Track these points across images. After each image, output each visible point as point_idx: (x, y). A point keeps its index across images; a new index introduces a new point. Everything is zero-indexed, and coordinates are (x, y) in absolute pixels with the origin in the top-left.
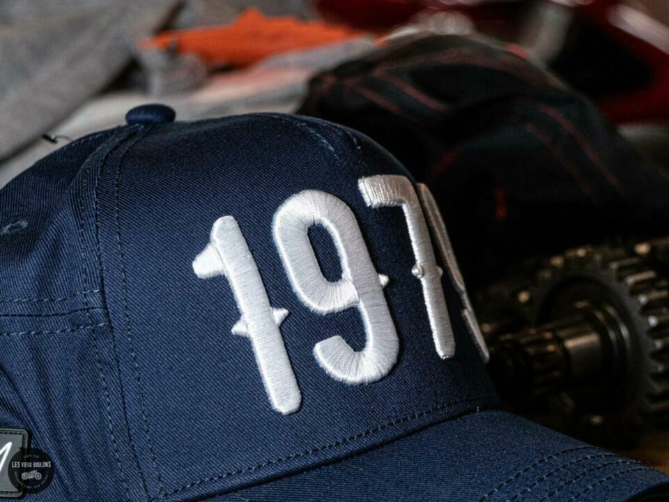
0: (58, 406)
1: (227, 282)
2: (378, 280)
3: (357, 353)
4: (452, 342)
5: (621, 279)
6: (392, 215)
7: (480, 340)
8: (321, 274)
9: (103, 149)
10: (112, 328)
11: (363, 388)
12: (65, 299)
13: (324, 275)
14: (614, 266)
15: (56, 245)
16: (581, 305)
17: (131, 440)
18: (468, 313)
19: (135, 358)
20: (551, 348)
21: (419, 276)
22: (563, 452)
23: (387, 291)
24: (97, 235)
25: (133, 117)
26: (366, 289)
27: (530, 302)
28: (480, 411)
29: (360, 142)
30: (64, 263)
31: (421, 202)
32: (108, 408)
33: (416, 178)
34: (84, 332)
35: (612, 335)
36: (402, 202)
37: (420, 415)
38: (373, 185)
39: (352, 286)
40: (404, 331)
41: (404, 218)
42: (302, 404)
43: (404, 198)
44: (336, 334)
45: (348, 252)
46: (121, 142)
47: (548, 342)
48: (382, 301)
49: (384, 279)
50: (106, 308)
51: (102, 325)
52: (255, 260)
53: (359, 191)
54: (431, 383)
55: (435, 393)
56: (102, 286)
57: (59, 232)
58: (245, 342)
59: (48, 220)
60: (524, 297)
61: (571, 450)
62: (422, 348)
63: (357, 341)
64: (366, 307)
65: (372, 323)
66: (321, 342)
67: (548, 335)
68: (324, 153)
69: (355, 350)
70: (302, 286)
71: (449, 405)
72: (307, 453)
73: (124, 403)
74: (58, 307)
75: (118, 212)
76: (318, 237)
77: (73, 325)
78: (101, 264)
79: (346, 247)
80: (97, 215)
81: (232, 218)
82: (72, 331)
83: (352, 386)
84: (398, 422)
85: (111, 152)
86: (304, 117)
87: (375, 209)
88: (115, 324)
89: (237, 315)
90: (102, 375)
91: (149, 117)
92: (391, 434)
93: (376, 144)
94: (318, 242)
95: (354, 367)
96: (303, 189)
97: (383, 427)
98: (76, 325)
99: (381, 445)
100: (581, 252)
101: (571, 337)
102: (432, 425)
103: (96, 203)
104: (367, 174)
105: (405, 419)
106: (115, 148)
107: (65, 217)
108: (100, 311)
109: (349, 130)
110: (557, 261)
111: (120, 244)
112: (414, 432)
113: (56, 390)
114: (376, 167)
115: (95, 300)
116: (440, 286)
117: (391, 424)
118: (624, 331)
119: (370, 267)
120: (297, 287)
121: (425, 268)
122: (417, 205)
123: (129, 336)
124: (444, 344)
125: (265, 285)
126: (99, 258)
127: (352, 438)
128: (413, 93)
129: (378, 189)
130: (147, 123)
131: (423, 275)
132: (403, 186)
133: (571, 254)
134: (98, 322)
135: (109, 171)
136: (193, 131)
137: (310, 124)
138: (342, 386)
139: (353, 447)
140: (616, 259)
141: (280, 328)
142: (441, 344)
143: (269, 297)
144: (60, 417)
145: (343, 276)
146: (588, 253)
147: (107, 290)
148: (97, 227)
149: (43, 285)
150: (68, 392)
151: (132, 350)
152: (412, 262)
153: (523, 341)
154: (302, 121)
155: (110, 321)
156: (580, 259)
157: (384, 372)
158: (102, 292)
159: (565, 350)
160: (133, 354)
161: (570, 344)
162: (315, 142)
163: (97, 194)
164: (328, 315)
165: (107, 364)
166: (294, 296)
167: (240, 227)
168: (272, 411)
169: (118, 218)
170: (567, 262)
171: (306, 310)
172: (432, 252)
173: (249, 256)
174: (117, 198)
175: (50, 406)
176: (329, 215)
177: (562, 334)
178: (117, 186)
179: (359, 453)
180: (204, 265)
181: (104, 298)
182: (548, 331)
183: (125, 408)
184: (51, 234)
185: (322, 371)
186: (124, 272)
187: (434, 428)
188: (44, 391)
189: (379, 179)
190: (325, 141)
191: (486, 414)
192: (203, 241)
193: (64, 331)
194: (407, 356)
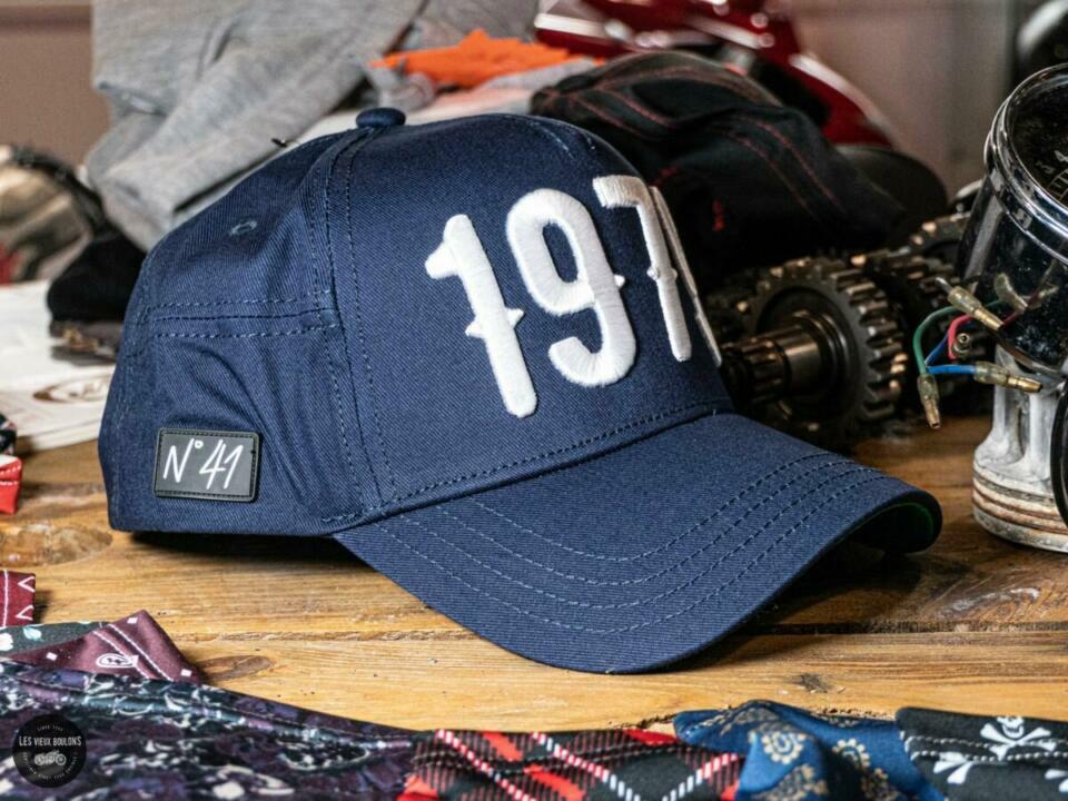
0: (288, 409)
1: (461, 282)
2: (614, 280)
3: (593, 355)
4: (688, 345)
5: (840, 290)
6: (627, 216)
7: (713, 344)
8: (556, 275)
9: (334, 150)
10: (343, 329)
11: (600, 391)
12: (295, 300)
13: (560, 275)
14: (834, 276)
15: (286, 244)
16: (798, 314)
17: (363, 444)
18: (701, 316)
19: (367, 360)
20: (771, 357)
21: (655, 278)
22: (804, 459)
23: (623, 292)
24: (328, 234)
25: (363, 120)
26: (603, 290)
27: (748, 311)
28: (718, 413)
29: (594, 142)
30: (294, 264)
31: (655, 204)
32: (340, 411)
33: (649, 182)
34: (315, 333)
35: (831, 344)
36: (636, 203)
37: (658, 418)
38: (608, 185)
39: (589, 288)
40: (641, 333)
41: (639, 219)
42: (537, 406)
43: (638, 199)
44: (571, 335)
45: (584, 252)
46: (352, 143)
47: (768, 351)
48: (619, 302)
49: (620, 280)
50: (337, 309)
51: (333, 326)
52: (490, 260)
53: (594, 191)
54: (668, 385)
55: (672, 395)
56: (334, 286)
57: (289, 232)
58: (479, 344)
59: (278, 220)
60: (742, 306)
61: (812, 457)
62: (659, 350)
63: (593, 342)
64: (603, 308)
65: (609, 324)
66: (558, 343)
67: (769, 344)
68: (558, 153)
69: (591, 352)
70: (538, 286)
71: (687, 408)
72: (543, 456)
73: (356, 406)
74: (288, 309)
75: (349, 211)
76: (553, 237)
77: (304, 326)
78: (332, 264)
79: (581, 246)
80: (327, 215)
81: (465, 216)
82: (303, 332)
83: (588, 388)
84: (635, 424)
85: (341, 153)
86: (538, 117)
87: (610, 210)
88: (347, 325)
89: (471, 316)
90: (333, 378)
91: (380, 120)
92: (628, 436)
93: (610, 146)
94: (553, 242)
95: (590, 370)
96: (538, 188)
97: (620, 430)
98: (307, 327)
99: (619, 448)
100: (801, 263)
101: (791, 346)
102: (669, 428)
103: (327, 202)
104: (602, 174)
105: (643, 422)
106: (346, 149)
107: (295, 216)
108: (331, 312)
109: (583, 131)
110: (778, 272)
111: (352, 243)
112: (652, 435)
113: (287, 391)
114: (610, 168)
115: (326, 301)
116: (675, 288)
117: (628, 427)
118: (843, 341)
119: (606, 267)
120: (533, 287)
121: (662, 269)
122: (651, 206)
123: (361, 338)
124: (682, 345)
125: (499, 286)
126: (330, 257)
127: (588, 441)
128: (635, 107)
129: (613, 190)
130: (376, 126)
131: (659, 276)
132: (637, 186)
133: (790, 264)
134: (329, 324)
135: (339, 171)
136: (424, 131)
137: (544, 124)
138: (578, 388)
139: (590, 450)
140: (836, 270)
141: (516, 329)
142: (678, 346)
143: (504, 297)
144: (291, 419)
145: (579, 276)
146: (807, 263)
147: (338, 291)
148: (328, 226)
149: (273, 285)
150: (298, 395)
151: (364, 352)
152: (647, 263)
153: (745, 349)
154: (535, 121)
155: (341, 322)
156: (799, 268)
157: (621, 373)
158: (333, 292)
159: (785, 358)
160: (365, 356)
161: (790, 352)
162: (548, 141)
163: (328, 194)
164: (563, 316)
165: (338, 366)
166: (529, 297)
167: (474, 226)
168: (507, 413)
169: (349, 217)
170: (787, 273)
171: (542, 311)
172: (666, 254)
173: (483, 256)
174: (348, 197)
175: (280, 409)
176: (564, 214)
177: (781, 342)
178: (348, 185)
179: (596, 456)
180: (438, 265)
181: (335, 299)
182: (769, 339)
183: (357, 411)
184: (281, 235)
185: (558, 373)
186: (355, 271)
187: (672, 430)
188: (275, 393)
189: (614, 179)
190: (559, 140)
191: (723, 417)
192: (437, 240)
193: (294, 332)
194: (644, 358)
